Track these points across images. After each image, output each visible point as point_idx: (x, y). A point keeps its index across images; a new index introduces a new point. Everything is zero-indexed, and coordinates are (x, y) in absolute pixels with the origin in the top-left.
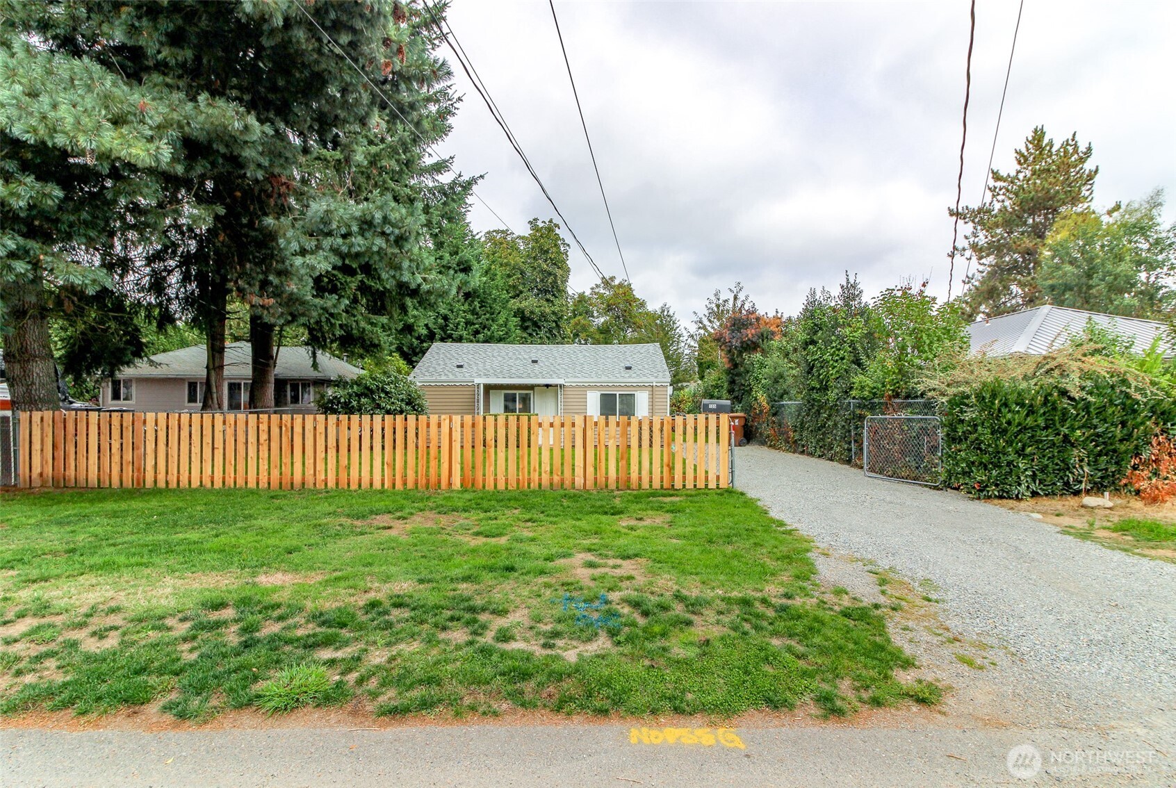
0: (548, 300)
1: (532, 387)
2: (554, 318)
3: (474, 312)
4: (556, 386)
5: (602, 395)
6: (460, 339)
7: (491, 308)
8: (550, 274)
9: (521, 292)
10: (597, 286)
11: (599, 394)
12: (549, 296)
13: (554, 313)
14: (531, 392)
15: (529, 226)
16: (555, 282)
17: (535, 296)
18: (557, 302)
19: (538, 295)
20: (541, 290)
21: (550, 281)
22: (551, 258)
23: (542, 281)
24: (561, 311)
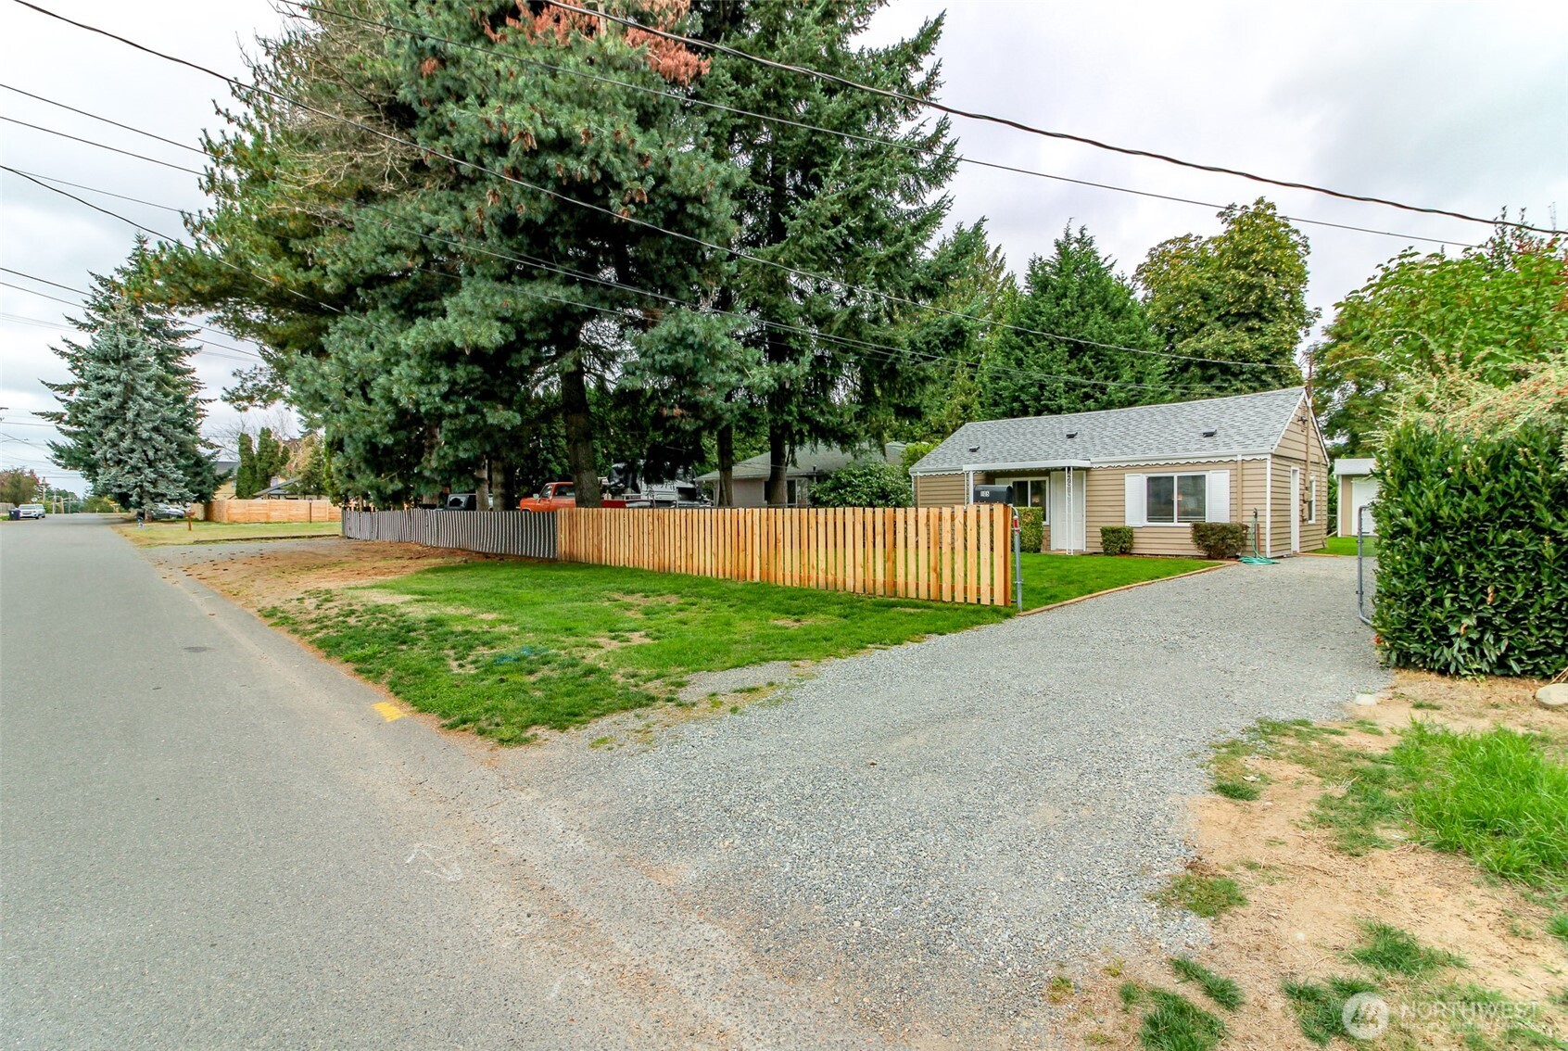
0: (1250, 330)
1: (1047, 472)
2: (1262, 355)
3: (1085, 371)
4: (1063, 469)
5: (1150, 479)
6: (1059, 410)
7: (1112, 362)
8: (1251, 288)
9: (1202, 325)
11: (1144, 478)
12: (1255, 323)
13: (1262, 348)
14: (1046, 478)
15: (1220, 220)
16: (1263, 297)
17: (1227, 327)
18: (1270, 329)
19: (1234, 323)
20: (1239, 315)
21: (1253, 297)
22: (1254, 262)
23: (1239, 300)
24: (1277, 342)
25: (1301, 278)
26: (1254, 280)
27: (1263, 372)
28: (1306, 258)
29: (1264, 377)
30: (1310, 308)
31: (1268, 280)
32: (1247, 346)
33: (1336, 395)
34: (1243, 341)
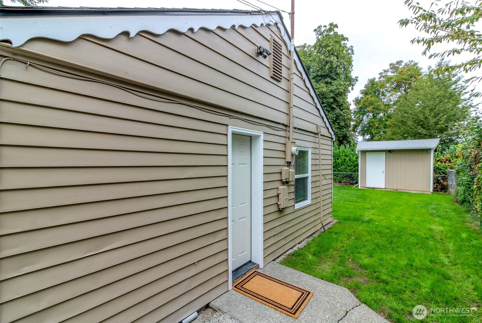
0: (327, 83)
2: (332, 95)
8: (327, 62)
10: (385, 71)
12: (329, 80)
13: (331, 91)
15: (315, 33)
17: (317, 82)
18: (335, 83)
19: (320, 80)
20: (321, 76)
21: (327, 67)
22: (328, 51)
23: (322, 69)
24: (338, 89)
25: (350, 62)
26: (328, 59)
27: (332, 103)
28: (352, 55)
29: (332, 105)
30: (353, 77)
31: (333, 59)
32: (325, 90)
33: (365, 117)
34: (323, 88)
